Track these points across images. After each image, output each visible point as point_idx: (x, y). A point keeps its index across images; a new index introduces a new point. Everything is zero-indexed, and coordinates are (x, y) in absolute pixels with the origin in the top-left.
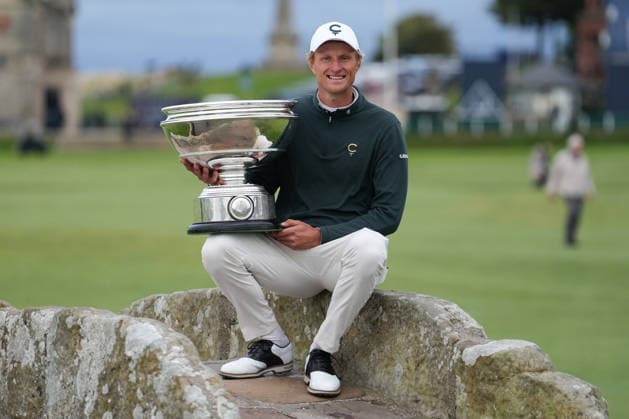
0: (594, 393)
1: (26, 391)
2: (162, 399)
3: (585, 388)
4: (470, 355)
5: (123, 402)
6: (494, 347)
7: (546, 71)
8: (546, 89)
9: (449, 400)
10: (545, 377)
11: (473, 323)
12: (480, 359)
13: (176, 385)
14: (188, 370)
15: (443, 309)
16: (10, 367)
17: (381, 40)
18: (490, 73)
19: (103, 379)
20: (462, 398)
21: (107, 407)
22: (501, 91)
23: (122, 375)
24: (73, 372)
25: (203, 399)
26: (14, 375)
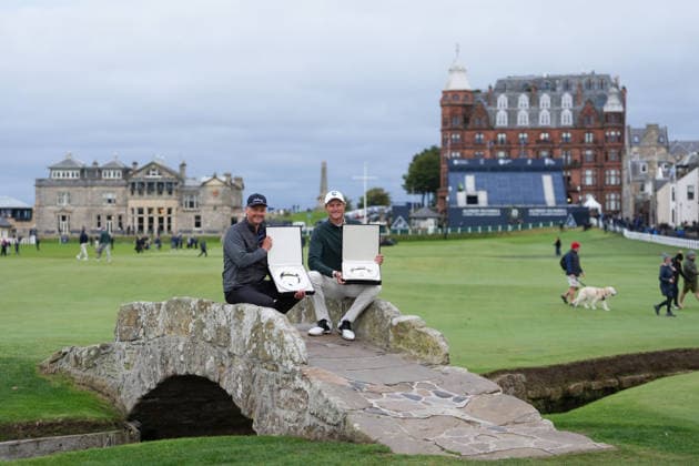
0: (442, 336)
1: (223, 335)
2: (275, 339)
3: (439, 334)
4: (395, 322)
5: (260, 340)
6: (403, 319)
7: (423, 212)
8: (425, 218)
9: (387, 339)
10: (423, 330)
11: (396, 309)
12: (399, 323)
13: (280, 334)
14: (285, 328)
15: (384, 304)
16: (217, 326)
17: (362, 199)
18: (404, 211)
19: (252, 331)
20: (391, 338)
21: (254, 342)
22: (408, 220)
23: (260, 330)
24: (241, 328)
25: (291, 339)
26: (219, 329)
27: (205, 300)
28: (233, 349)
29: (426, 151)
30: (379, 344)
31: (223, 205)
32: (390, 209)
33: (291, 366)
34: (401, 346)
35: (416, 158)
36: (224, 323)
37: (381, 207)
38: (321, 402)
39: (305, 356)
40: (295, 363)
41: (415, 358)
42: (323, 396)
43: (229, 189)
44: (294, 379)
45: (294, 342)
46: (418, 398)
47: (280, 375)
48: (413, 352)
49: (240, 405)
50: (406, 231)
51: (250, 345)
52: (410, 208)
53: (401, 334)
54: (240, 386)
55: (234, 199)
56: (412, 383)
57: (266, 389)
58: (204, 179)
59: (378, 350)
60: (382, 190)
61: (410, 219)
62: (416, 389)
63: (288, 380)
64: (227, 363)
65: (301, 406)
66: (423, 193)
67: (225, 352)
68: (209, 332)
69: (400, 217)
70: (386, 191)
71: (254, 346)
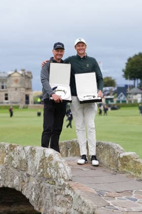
1: (24, 164)
2: (54, 166)
4: (121, 155)
5: (45, 167)
6: (127, 154)
7: (135, 90)
8: (136, 94)
9: (117, 166)
10: (138, 160)
11: (122, 148)
12: (124, 156)
13: (56, 163)
14: (59, 160)
15: (115, 145)
16: (20, 159)
18: (124, 90)
19: (40, 162)
20: (120, 165)
21: (41, 168)
22: (126, 94)
23: (45, 161)
24: (34, 160)
25: (62, 166)
26: (21, 161)
27: (13, 144)
28: (29, 172)
29: (136, 56)
30: (112, 168)
31: (20, 87)
32: (116, 88)
33: (63, 182)
34: (125, 170)
35: (130, 60)
36: (24, 157)
37: (110, 88)
38: (80, 203)
39: (70, 176)
40: (65, 180)
41: (133, 176)
42: (81, 199)
43: (24, 78)
44: (64, 189)
45: (64, 168)
46: (135, 200)
47: (57, 187)
48: (132, 173)
49: (33, 204)
50: (125, 101)
51: (39, 170)
52: (127, 88)
53: (125, 163)
54: (34, 193)
55: (27, 84)
56: (132, 191)
57: (48, 195)
58: (10, 73)
59: (112, 172)
60: (111, 78)
61: (127, 94)
62: (134, 195)
63: (61, 190)
64: (26, 180)
65: (69, 205)
66: (135, 80)
67: (25, 174)
68: (15, 163)
69: (122, 93)
70: (113, 79)
71: (42, 170)
